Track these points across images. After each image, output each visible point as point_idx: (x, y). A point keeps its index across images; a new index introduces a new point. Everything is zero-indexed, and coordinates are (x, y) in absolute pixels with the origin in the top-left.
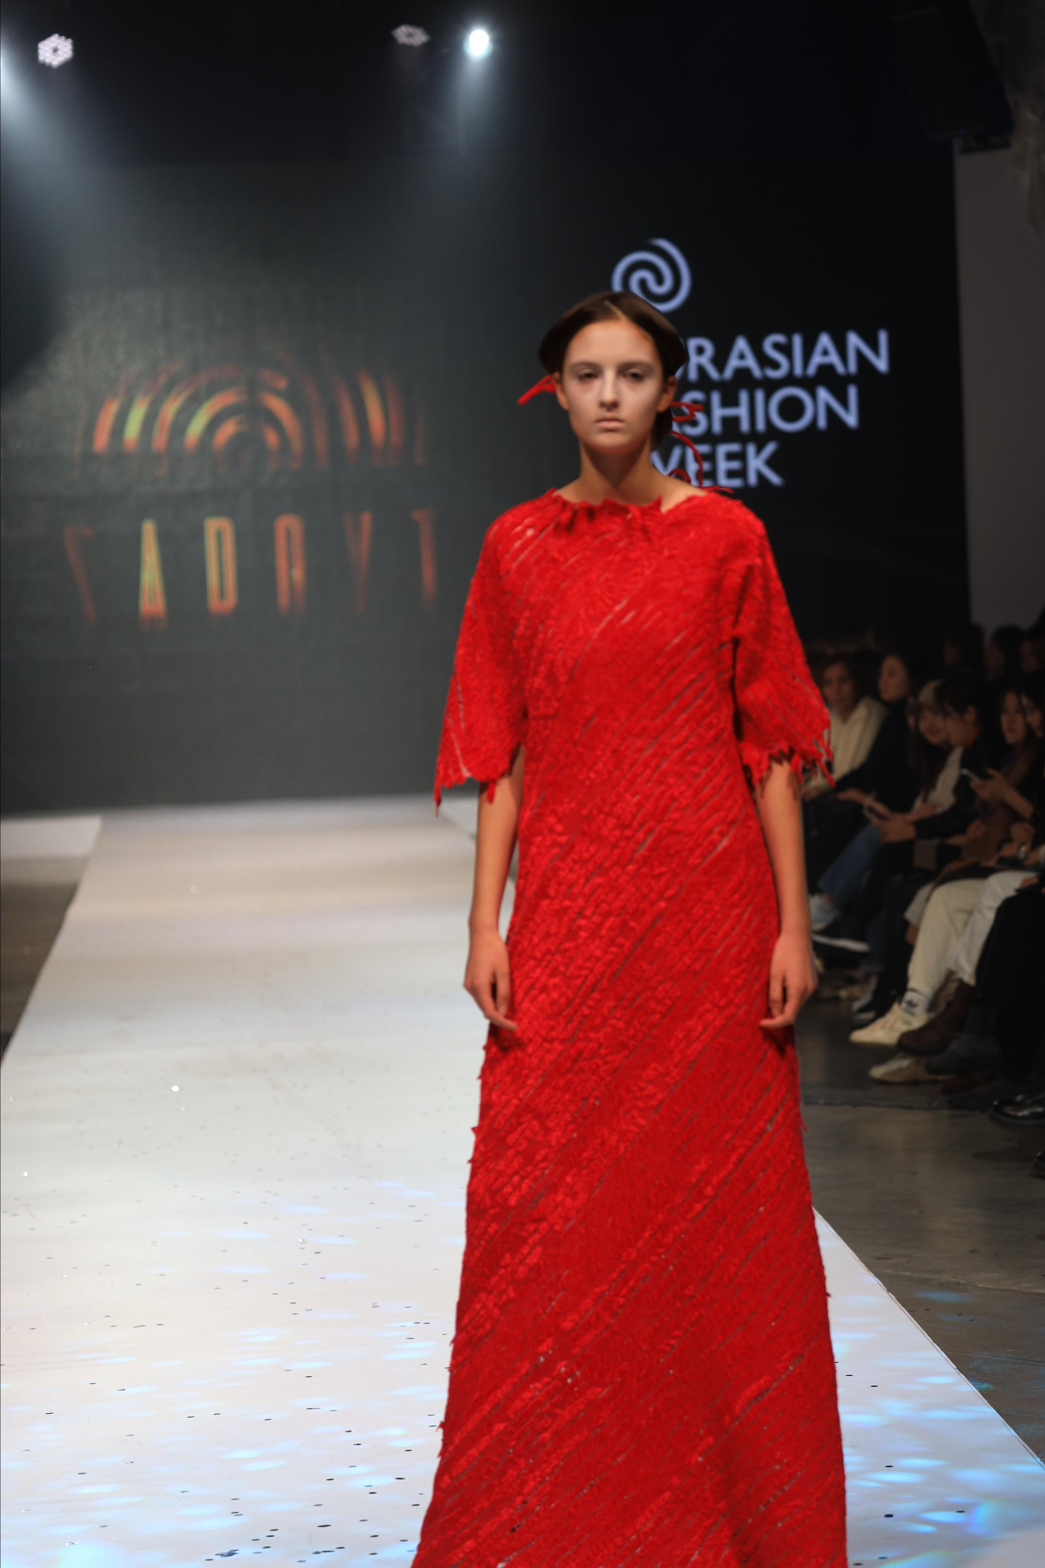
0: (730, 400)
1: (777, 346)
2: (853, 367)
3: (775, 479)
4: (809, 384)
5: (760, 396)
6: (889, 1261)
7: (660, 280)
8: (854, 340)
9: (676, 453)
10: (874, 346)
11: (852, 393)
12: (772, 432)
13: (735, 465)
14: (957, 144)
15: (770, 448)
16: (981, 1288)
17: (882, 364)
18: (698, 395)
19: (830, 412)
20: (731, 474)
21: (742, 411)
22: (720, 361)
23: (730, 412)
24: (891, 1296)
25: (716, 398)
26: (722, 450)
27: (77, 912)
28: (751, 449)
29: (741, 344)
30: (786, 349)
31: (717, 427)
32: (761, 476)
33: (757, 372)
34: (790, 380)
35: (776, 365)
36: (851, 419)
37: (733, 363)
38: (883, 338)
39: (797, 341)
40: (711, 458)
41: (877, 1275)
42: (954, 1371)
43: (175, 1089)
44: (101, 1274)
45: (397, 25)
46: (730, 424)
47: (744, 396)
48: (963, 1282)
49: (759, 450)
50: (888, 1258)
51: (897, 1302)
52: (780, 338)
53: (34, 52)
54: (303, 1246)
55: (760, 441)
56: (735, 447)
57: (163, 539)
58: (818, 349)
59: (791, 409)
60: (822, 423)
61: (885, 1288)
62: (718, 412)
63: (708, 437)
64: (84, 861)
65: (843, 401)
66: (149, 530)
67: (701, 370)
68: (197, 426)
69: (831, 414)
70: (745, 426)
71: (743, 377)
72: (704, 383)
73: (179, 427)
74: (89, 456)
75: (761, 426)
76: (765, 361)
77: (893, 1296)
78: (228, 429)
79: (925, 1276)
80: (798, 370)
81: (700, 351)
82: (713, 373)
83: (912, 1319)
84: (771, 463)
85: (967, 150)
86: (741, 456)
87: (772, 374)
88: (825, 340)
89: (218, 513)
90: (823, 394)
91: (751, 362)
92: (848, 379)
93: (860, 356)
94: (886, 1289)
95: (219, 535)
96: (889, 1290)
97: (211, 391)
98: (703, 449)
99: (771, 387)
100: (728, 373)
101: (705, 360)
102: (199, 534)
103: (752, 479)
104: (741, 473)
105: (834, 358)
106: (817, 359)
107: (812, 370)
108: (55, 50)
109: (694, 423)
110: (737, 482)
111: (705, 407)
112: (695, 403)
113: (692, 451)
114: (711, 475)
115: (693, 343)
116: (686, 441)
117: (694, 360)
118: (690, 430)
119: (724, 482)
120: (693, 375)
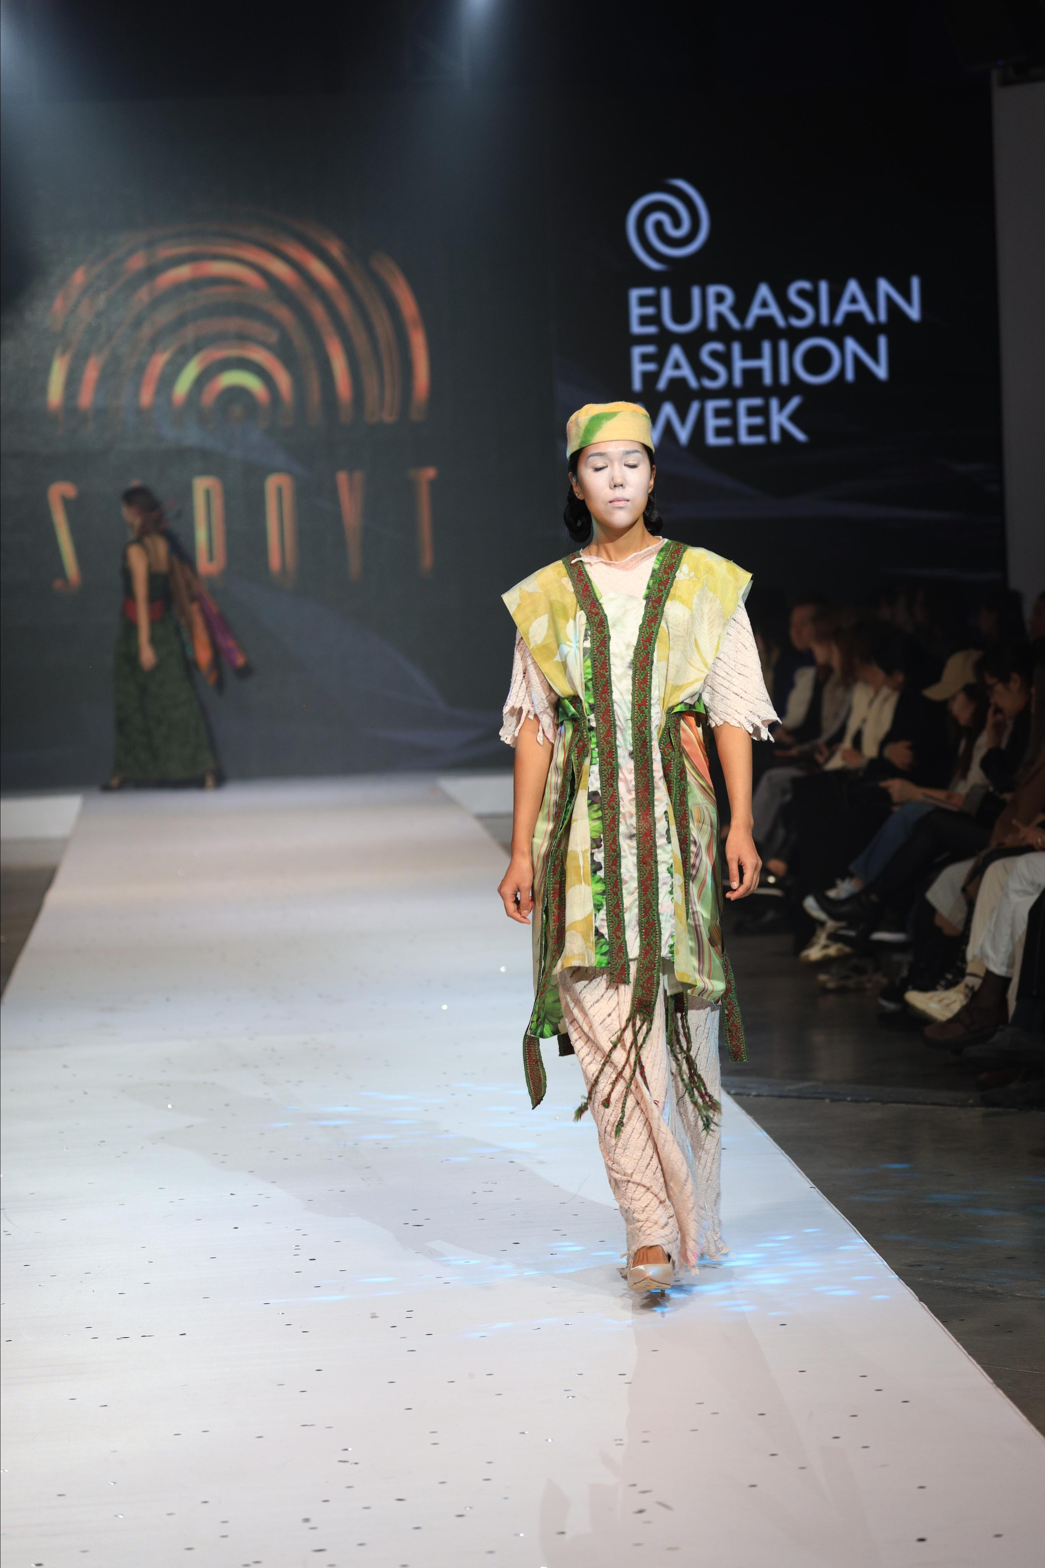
0: (752, 351)
1: (801, 293)
2: (883, 316)
3: (800, 436)
4: (837, 334)
5: (783, 346)
6: (921, 1268)
7: (677, 223)
8: (884, 286)
9: (695, 407)
10: (906, 293)
11: (883, 342)
12: (796, 386)
13: (757, 420)
14: (995, 75)
15: (795, 402)
16: (1019, 1296)
17: (914, 313)
18: (718, 346)
19: (858, 363)
20: (752, 430)
21: (765, 363)
22: (741, 309)
23: (752, 364)
24: (923, 1306)
25: (736, 348)
26: (743, 404)
27: (54, 897)
28: (774, 403)
29: (764, 291)
30: (812, 297)
31: (738, 381)
32: (784, 433)
33: (781, 322)
34: (816, 330)
35: (800, 314)
36: (881, 371)
37: (756, 311)
38: (915, 285)
39: (824, 287)
40: (731, 413)
41: (909, 1283)
42: (990, 1386)
44: (81, 1282)
46: (752, 376)
47: (766, 347)
48: (999, 1291)
49: (782, 406)
50: (920, 1266)
51: (930, 1312)
52: (806, 285)
54: (297, 1252)
55: (784, 395)
56: (757, 402)
58: (847, 296)
59: (817, 360)
60: (850, 375)
61: (917, 1297)
62: (739, 364)
63: (729, 391)
64: (63, 844)
65: (873, 351)
67: (720, 318)
68: (185, 382)
69: (859, 365)
70: (768, 379)
71: (765, 324)
72: (724, 333)
73: (167, 381)
75: (784, 379)
76: (789, 309)
77: (926, 1306)
79: (959, 1284)
81: (720, 298)
82: (734, 323)
83: (946, 1330)
84: (794, 418)
85: (1006, 82)
86: (764, 411)
87: (796, 322)
88: (853, 287)
89: (205, 472)
90: (851, 345)
91: (774, 310)
92: (878, 328)
93: (891, 305)
94: (918, 1299)
95: (208, 494)
96: (921, 1300)
98: (724, 403)
99: (795, 337)
100: (750, 323)
101: (724, 309)
102: (186, 494)
103: (776, 436)
104: (764, 429)
105: (863, 306)
106: (845, 307)
107: (839, 319)
109: (713, 376)
110: (759, 440)
111: (725, 359)
112: (714, 355)
113: (711, 405)
114: (731, 431)
115: (712, 290)
116: (705, 395)
117: (713, 308)
118: (708, 384)
119: (745, 439)
120: (712, 324)
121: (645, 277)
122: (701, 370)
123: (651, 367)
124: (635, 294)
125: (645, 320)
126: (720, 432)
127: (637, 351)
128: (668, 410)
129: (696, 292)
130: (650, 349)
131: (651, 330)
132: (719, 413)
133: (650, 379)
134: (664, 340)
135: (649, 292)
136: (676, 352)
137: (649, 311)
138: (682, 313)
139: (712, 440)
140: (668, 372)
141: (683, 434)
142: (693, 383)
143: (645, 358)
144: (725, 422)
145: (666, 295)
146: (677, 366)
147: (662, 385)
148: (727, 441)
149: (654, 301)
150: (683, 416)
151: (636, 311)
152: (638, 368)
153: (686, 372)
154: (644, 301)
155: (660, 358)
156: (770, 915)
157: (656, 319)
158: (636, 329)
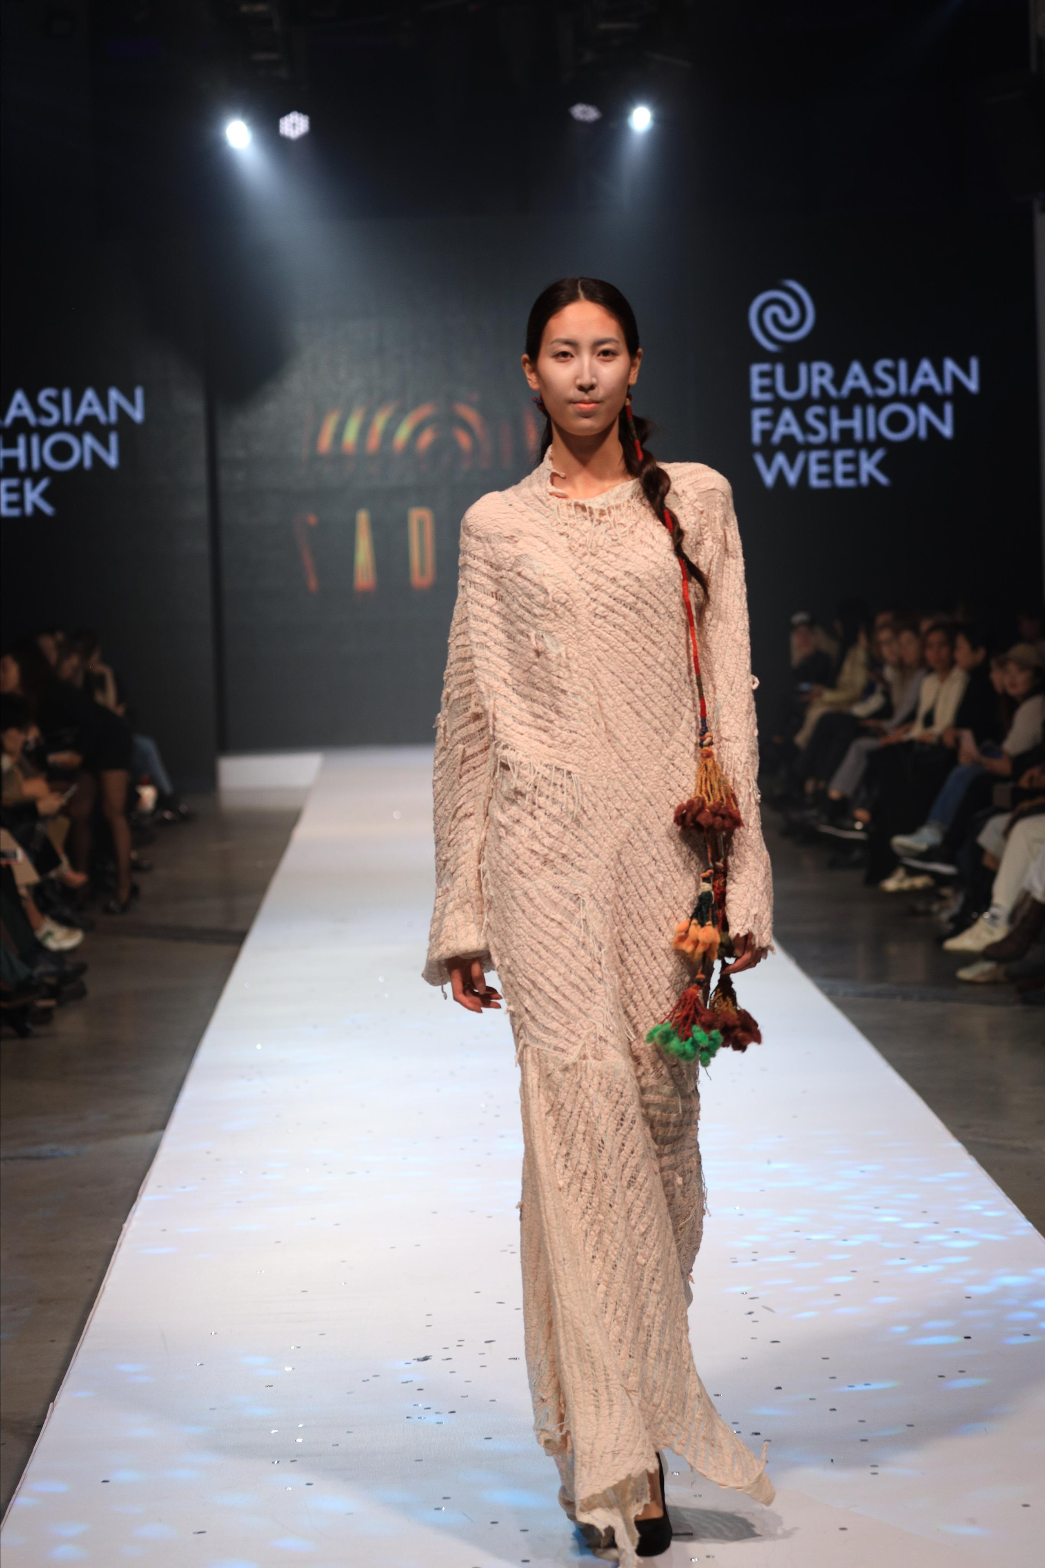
0: (846, 414)
1: (886, 370)
2: (949, 388)
3: (882, 479)
4: (913, 402)
5: (871, 411)
6: (970, 1130)
7: (789, 314)
8: (950, 366)
9: (800, 459)
10: (967, 370)
11: (948, 409)
12: (881, 440)
13: (850, 468)
14: (1037, 205)
15: (879, 454)
17: (973, 385)
18: (819, 410)
19: (929, 424)
20: (846, 475)
21: (856, 424)
22: (838, 382)
23: (846, 424)
25: (834, 412)
26: (839, 455)
27: (302, 833)
28: (863, 455)
29: (856, 368)
30: (893, 373)
31: (835, 436)
32: (871, 478)
33: (869, 391)
34: (897, 398)
35: (884, 385)
36: (947, 430)
37: (849, 384)
38: (974, 364)
39: (903, 366)
40: (830, 462)
43: (381, 980)
45: (574, 103)
46: (847, 434)
47: (858, 411)
49: (870, 457)
50: (969, 1127)
52: (888, 363)
53: (275, 126)
55: (871, 447)
56: (849, 453)
57: (375, 525)
58: (920, 373)
59: (897, 422)
60: (923, 433)
62: (837, 424)
63: (828, 445)
64: (307, 792)
65: (941, 415)
66: (363, 518)
67: (822, 389)
68: (403, 433)
69: (930, 426)
70: (858, 435)
71: (857, 395)
72: (825, 400)
73: (389, 434)
74: (315, 458)
75: (872, 435)
76: (875, 382)
78: (427, 438)
79: (1000, 1142)
80: (903, 389)
81: (822, 373)
82: (832, 391)
84: (880, 466)
86: (855, 461)
87: (882, 392)
88: (926, 366)
89: (420, 504)
90: (924, 410)
91: (864, 383)
92: (945, 398)
93: (955, 379)
95: (421, 522)
96: (971, 1154)
97: (417, 402)
98: (824, 454)
99: (880, 403)
100: (845, 391)
101: (826, 381)
102: (403, 523)
103: (864, 479)
104: (855, 475)
105: (933, 380)
106: (919, 381)
107: (915, 390)
108: (294, 125)
109: (816, 432)
110: (850, 483)
111: (825, 420)
112: (817, 417)
113: (814, 456)
114: (830, 476)
115: (816, 366)
116: (809, 447)
117: (817, 380)
118: (813, 439)
119: (840, 481)
120: (816, 393)
121: (763, 356)
122: (806, 429)
123: (767, 425)
124: (756, 369)
125: (763, 389)
126: (821, 476)
127: (757, 413)
128: (780, 459)
129: (803, 369)
130: (766, 412)
131: (767, 397)
132: (820, 462)
133: (767, 435)
134: (778, 405)
135: (766, 367)
136: (787, 415)
137: (766, 382)
138: (792, 383)
139: (814, 482)
140: (781, 430)
141: (792, 478)
142: (800, 437)
143: (763, 419)
144: (824, 469)
145: (780, 370)
146: (788, 425)
147: (776, 438)
148: (825, 484)
149: (771, 375)
150: (792, 462)
151: (756, 382)
152: (757, 426)
153: (795, 430)
154: (763, 375)
155: (774, 419)
156: (857, 854)
157: (771, 389)
158: (757, 396)
